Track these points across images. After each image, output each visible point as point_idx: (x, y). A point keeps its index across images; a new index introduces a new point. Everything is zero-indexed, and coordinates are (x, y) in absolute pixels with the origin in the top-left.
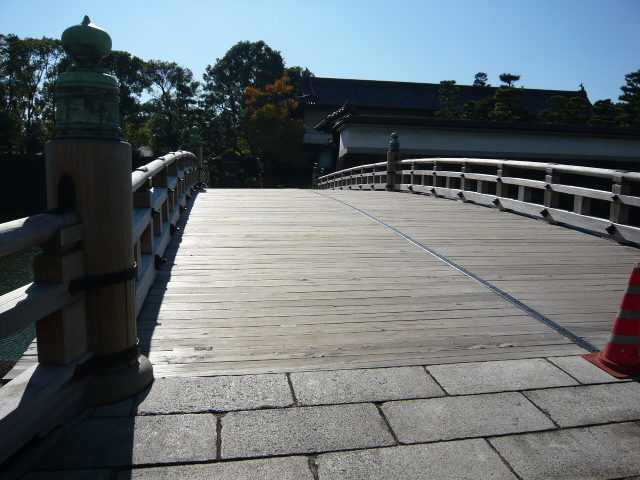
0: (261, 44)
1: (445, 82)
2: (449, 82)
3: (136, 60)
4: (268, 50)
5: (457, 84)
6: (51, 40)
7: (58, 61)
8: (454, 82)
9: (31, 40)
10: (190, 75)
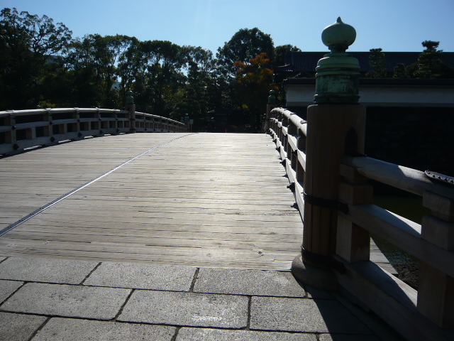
0: (255, 30)
1: (373, 50)
2: (377, 50)
3: (175, 46)
4: (261, 34)
5: (383, 51)
6: (121, 36)
7: (126, 50)
8: (380, 49)
9: (109, 37)
10: (211, 54)
